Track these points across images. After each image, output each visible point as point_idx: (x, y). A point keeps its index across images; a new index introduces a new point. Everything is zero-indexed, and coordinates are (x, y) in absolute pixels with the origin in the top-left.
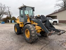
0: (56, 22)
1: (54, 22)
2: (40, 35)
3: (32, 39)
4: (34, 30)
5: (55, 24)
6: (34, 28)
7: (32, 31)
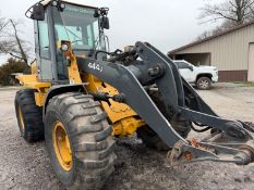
0: (209, 76)
1: (199, 76)
2: (140, 141)
3: (82, 181)
4: (97, 127)
5: (205, 84)
6: (94, 119)
7: (80, 134)
